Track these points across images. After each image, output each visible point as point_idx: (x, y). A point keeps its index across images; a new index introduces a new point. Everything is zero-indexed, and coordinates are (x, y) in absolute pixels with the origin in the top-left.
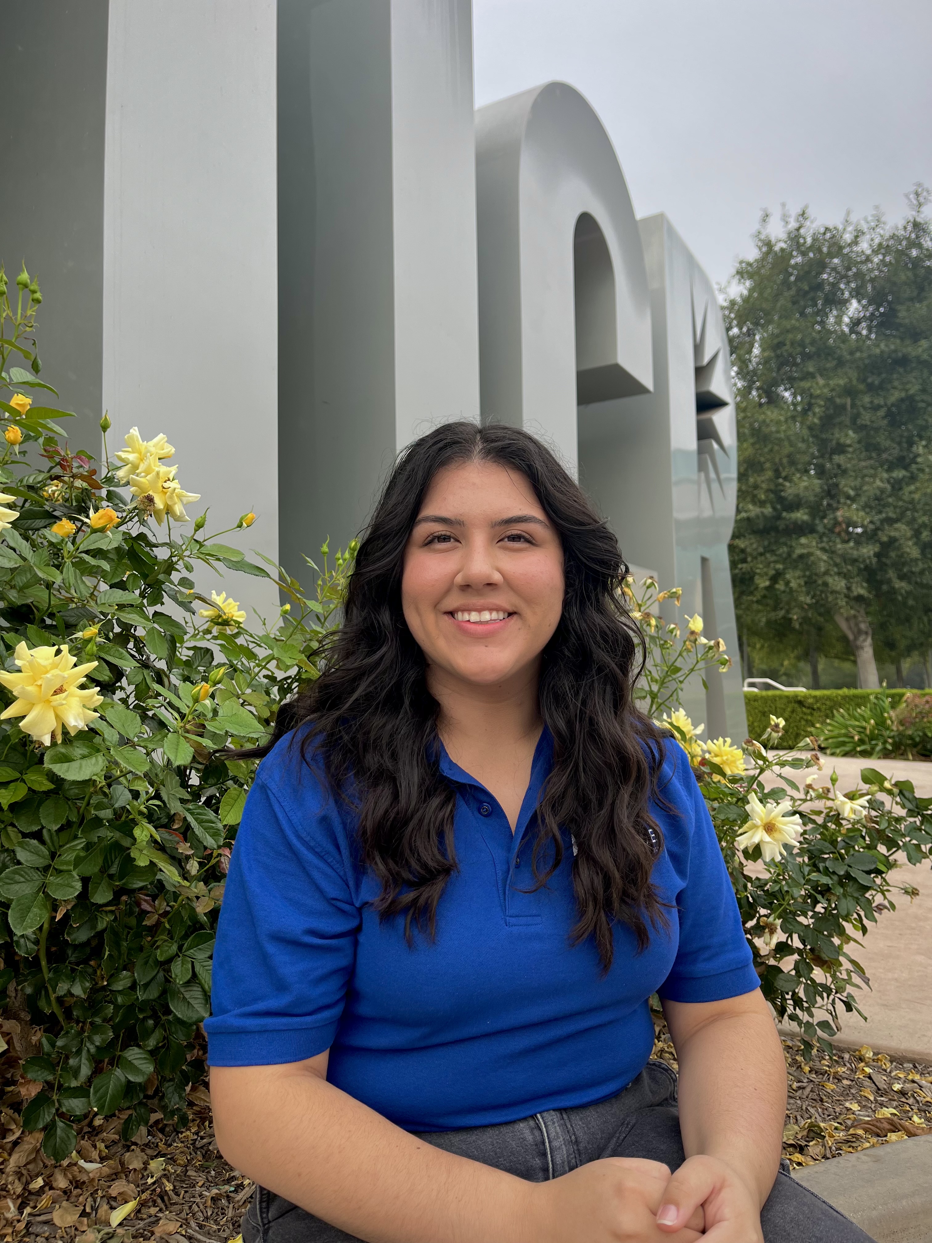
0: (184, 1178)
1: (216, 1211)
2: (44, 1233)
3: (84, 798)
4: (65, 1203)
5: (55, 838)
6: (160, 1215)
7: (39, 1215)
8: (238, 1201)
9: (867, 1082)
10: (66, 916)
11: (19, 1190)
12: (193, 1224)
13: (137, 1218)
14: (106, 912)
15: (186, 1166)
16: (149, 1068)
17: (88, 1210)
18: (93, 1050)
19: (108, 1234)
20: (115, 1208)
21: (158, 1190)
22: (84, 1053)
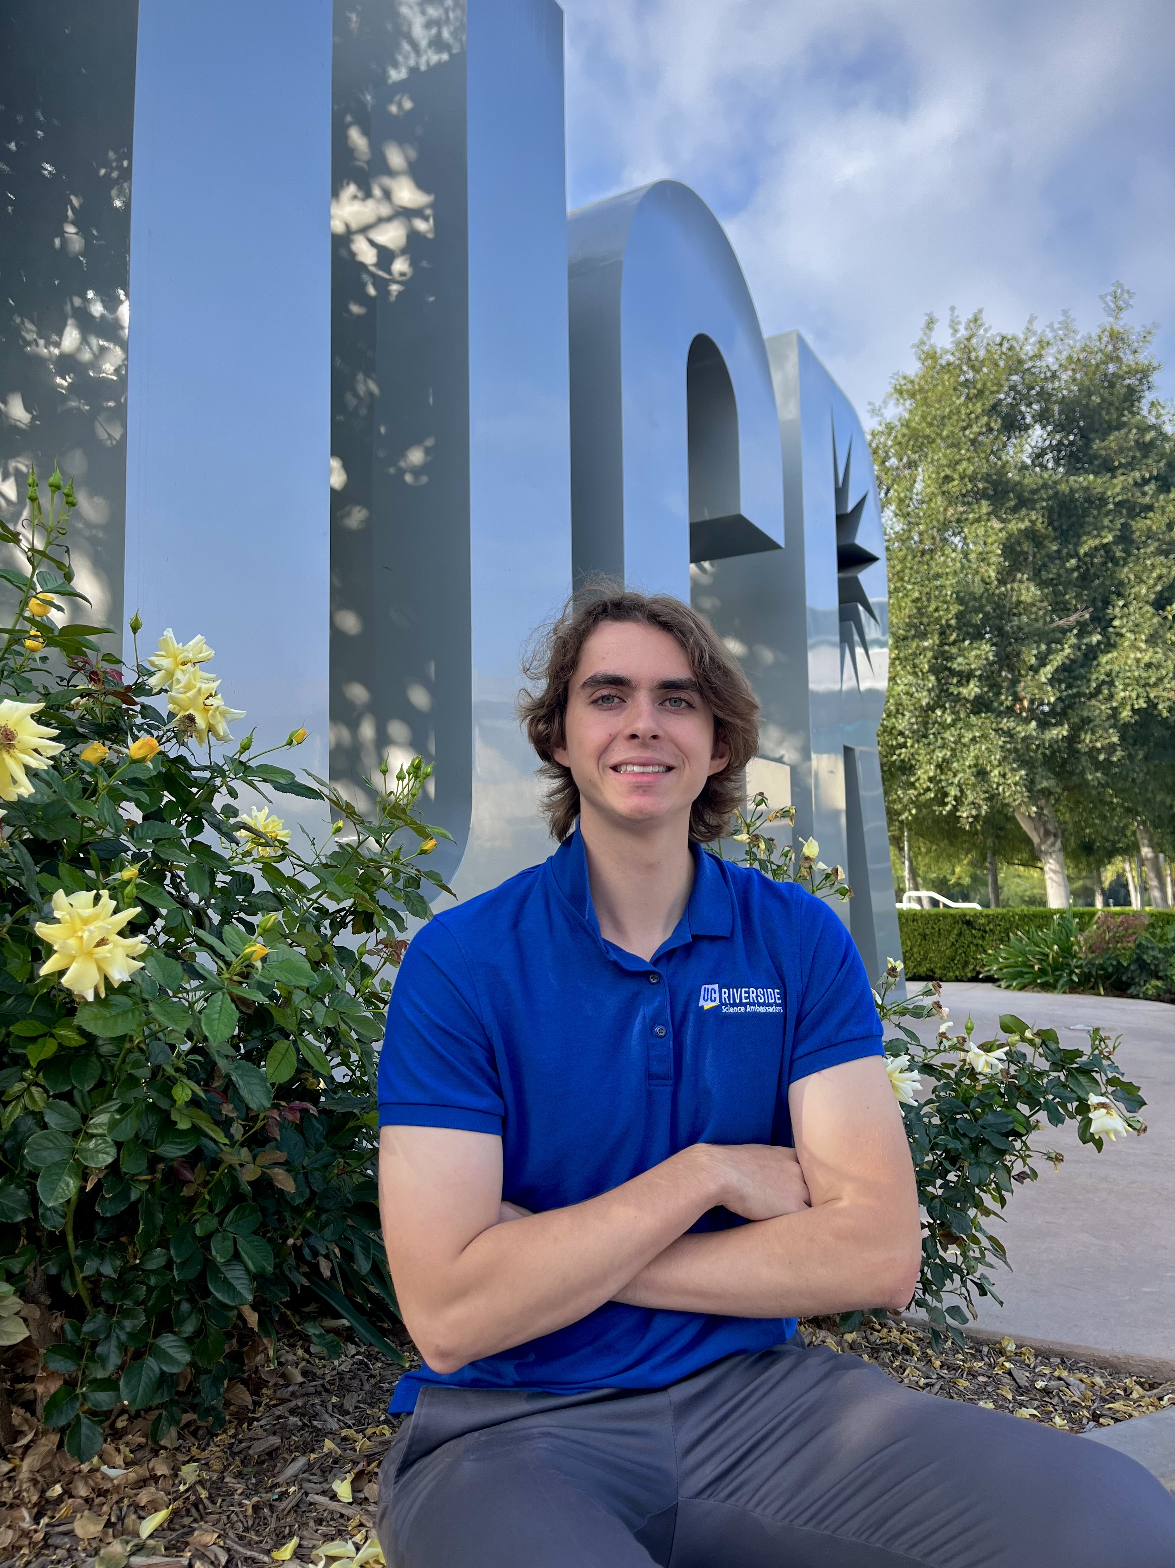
0: (220, 1485)
1: (257, 1521)
2: (65, 1544)
3: (117, 1055)
4: (86, 1512)
5: (87, 1100)
6: (195, 1525)
7: (59, 1525)
8: (283, 1510)
9: (1006, 1380)
10: (98, 1186)
11: (35, 1498)
12: (231, 1534)
13: (169, 1529)
14: (140, 1181)
15: (222, 1472)
16: (184, 1357)
17: (113, 1519)
18: (123, 1337)
19: (136, 1545)
20: (144, 1518)
21: (193, 1498)
22: (114, 1342)
